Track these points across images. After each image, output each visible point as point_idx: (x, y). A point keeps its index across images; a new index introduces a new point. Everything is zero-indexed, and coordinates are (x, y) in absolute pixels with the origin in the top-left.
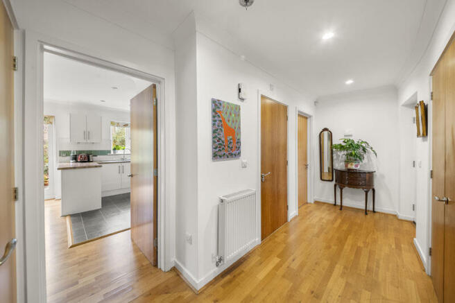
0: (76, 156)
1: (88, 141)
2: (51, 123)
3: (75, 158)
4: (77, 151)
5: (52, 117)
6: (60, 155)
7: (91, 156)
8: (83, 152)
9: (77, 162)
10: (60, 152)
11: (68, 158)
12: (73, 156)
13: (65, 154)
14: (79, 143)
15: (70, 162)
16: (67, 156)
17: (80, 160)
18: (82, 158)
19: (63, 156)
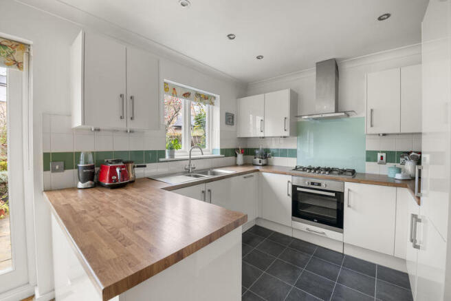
6: (46, 168)
10: (46, 156)
11: (69, 176)
12: (85, 168)
13: (62, 163)
14: (99, 130)
15: (75, 188)
16: (65, 168)
17: (111, 180)
18: (116, 175)
19: (54, 170)
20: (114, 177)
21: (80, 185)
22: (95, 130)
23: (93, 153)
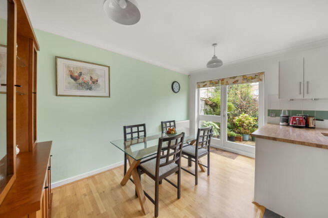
0: (288, 117)
1: (306, 97)
2: (261, 80)
3: (286, 120)
4: (289, 111)
5: (263, 73)
6: (269, 115)
7: (311, 120)
8: (300, 112)
9: (288, 125)
10: (269, 110)
11: (278, 119)
12: (283, 116)
13: (275, 114)
14: (293, 100)
15: (279, 124)
16: (276, 116)
17: (292, 123)
18: (296, 121)
19: (271, 116)
20: (294, 122)
21: (281, 124)
22: (290, 100)
23: (288, 111)
